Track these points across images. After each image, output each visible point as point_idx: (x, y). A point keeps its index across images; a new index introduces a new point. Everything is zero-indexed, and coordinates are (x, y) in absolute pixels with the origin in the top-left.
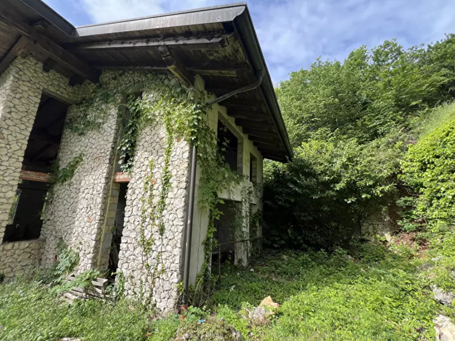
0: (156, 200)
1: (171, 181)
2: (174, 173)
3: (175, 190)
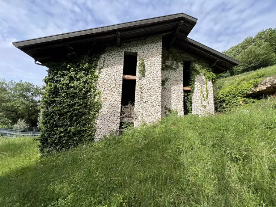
0: (205, 96)
2: (209, 89)
3: (210, 94)
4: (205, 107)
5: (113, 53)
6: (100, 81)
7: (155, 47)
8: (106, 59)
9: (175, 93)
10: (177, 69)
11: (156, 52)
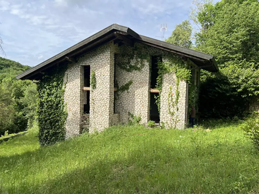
0: (174, 100)
1: (179, 94)
2: (181, 92)
3: (182, 98)
4: (173, 114)
5: (73, 69)
6: (66, 94)
7: (104, 57)
8: (69, 75)
9: (139, 97)
10: (143, 69)
11: (105, 62)
